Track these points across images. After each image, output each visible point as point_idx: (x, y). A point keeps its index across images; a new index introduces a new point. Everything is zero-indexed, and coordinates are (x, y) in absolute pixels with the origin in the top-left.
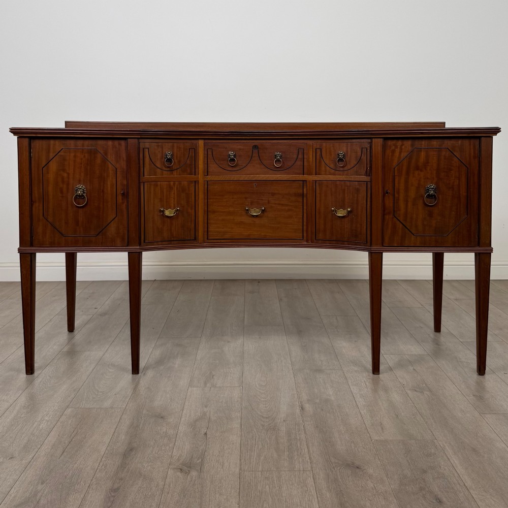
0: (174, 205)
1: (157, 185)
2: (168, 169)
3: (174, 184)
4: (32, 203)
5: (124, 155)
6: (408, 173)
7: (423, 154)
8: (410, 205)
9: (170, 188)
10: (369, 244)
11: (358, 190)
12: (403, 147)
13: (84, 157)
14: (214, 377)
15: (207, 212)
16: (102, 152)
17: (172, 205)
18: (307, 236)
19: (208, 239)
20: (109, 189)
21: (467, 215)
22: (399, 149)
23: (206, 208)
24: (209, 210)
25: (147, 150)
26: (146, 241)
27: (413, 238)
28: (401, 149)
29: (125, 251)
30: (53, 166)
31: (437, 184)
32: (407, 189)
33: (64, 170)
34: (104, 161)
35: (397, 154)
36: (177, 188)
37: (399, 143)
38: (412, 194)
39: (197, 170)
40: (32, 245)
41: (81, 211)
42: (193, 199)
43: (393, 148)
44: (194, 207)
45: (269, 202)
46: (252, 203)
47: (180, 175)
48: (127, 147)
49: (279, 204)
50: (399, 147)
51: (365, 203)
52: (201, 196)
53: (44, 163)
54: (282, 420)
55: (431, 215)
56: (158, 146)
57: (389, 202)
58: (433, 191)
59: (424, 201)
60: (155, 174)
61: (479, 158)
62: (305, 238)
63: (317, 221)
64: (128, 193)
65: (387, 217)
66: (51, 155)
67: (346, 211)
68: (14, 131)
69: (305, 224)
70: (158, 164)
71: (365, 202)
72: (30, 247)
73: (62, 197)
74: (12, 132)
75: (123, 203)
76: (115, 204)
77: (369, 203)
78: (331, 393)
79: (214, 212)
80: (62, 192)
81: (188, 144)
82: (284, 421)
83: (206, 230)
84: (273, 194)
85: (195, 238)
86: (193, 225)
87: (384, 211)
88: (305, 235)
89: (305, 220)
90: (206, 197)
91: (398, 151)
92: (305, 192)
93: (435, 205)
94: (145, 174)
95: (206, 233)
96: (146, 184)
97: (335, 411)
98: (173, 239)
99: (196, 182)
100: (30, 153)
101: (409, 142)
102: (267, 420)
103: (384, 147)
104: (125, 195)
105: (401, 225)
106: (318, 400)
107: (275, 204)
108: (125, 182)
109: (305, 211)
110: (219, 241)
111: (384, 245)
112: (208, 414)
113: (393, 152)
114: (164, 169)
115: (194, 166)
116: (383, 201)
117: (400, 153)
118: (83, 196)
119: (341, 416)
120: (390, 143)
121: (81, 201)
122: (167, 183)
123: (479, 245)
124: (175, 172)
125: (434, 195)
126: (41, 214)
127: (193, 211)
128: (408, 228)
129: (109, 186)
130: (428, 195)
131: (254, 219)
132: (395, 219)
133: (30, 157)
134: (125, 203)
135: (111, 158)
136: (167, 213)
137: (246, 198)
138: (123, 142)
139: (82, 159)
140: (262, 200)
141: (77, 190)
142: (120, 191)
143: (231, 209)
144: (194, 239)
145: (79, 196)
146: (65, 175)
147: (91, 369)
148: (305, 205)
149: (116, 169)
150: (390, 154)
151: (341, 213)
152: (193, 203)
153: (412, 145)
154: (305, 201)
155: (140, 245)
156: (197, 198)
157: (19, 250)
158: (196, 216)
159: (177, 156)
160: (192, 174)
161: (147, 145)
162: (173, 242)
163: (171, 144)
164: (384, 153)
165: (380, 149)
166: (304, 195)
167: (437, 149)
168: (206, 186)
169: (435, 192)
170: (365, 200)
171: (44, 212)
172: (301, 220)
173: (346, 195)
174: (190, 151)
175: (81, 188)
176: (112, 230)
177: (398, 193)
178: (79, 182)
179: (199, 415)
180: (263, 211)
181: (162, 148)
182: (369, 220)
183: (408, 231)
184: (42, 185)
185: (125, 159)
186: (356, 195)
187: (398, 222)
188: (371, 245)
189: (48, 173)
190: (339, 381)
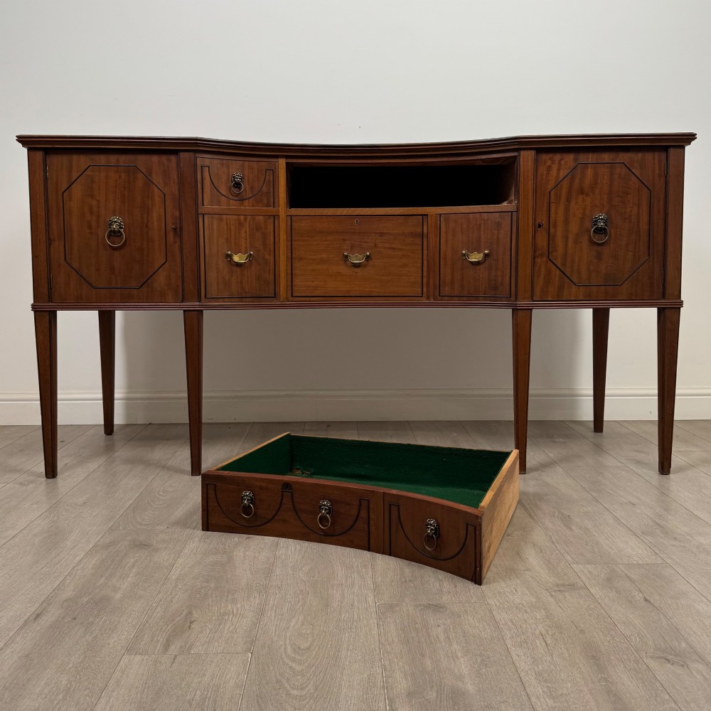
0: (246, 248)
1: (221, 220)
2: (237, 199)
3: (245, 219)
4: (50, 242)
5: (174, 176)
6: (568, 200)
7: (590, 172)
8: (570, 243)
9: (240, 224)
10: (513, 298)
11: (499, 224)
12: (563, 162)
13: (120, 177)
15: (291, 259)
16: (144, 171)
17: (243, 249)
18: (428, 291)
19: (292, 296)
20: (156, 223)
21: (649, 256)
22: (557, 165)
23: (290, 254)
24: (293, 256)
25: (207, 168)
26: (208, 296)
27: (574, 289)
28: (560, 164)
29: (179, 308)
30: (77, 190)
31: (607, 213)
32: (567, 221)
33: (92, 196)
34: (149, 182)
35: (554, 172)
36: (249, 225)
37: (557, 157)
38: (574, 228)
39: (276, 200)
40: (50, 300)
41: (117, 253)
42: (272, 240)
43: (549, 163)
44: (272, 253)
45: (375, 246)
46: (352, 247)
47: (253, 206)
48: (178, 163)
49: (390, 248)
50: (557, 162)
51: (509, 242)
52: (283, 237)
53: (65, 186)
55: (599, 257)
56: (222, 164)
57: (542, 241)
58: (604, 222)
59: (590, 237)
60: (219, 203)
61: (666, 177)
62: (425, 295)
63: (442, 270)
64: (181, 228)
65: (538, 260)
66: (75, 175)
67: (482, 255)
68: (23, 140)
69: (425, 274)
70: (223, 190)
71: (509, 240)
72: (49, 302)
73: (91, 233)
74: (19, 141)
75: (175, 242)
76: (164, 245)
77: (514, 241)
79: (301, 259)
80: (90, 227)
81: (264, 163)
83: (290, 283)
84: (382, 234)
85: (275, 294)
86: (272, 278)
87: (535, 252)
88: (425, 289)
89: (425, 269)
90: (289, 239)
91: (555, 167)
92: (425, 231)
93: (605, 242)
94: (205, 203)
95: (289, 288)
96: (206, 216)
98: (244, 295)
99: (276, 217)
100: (45, 171)
101: (571, 156)
103: (536, 162)
104: (178, 231)
105: (558, 271)
107: (385, 248)
108: (177, 214)
109: (425, 257)
110: (308, 299)
111: (534, 299)
113: (549, 168)
114: (231, 197)
115: (272, 194)
116: (534, 237)
117: (559, 170)
118: (120, 232)
120: (544, 157)
121: (117, 239)
122: (235, 217)
123: (664, 297)
124: (246, 203)
125: (605, 229)
126: (63, 258)
127: (272, 257)
128: (568, 275)
129: (155, 219)
130: (596, 228)
131: (356, 270)
132: (549, 262)
133: (46, 179)
134: (178, 243)
135: (157, 179)
136: (236, 258)
137: (344, 240)
138: (173, 158)
139: (117, 181)
140: (366, 242)
141: (111, 224)
142: (170, 226)
143: (324, 256)
144: (273, 296)
145: (114, 231)
146: (94, 203)
148: (425, 248)
149: (165, 195)
150: (545, 172)
151: (475, 257)
152: (272, 246)
153: (575, 160)
154: (425, 243)
155: (200, 300)
156: (277, 239)
157: (34, 307)
158: (276, 263)
159: (248, 180)
160: (270, 206)
161: (207, 162)
162: (244, 300)
163: (241, 162)
164: (537, 170)
165: (530, 164)
166: (424, 235)
167: (609, 165)
168: (289, 223)
169: (606, 225)
170: (509, 237)
171: (67, 255)
172: (420, 271)
173: (482, 233)
174: (267, 173)
175: (117, 222)
176: (161, 279)
177: (555, 226)
178: (114, 214)
180: (368, 258)
181: (228, 167)
182: (514, 265)
183: (568, 280)
184: (62, 218)
185: (176, 181)
186: (496, 232)
187: (554, 267)
188: (516, 300)
189: (70, 200)
190: (483, 633)
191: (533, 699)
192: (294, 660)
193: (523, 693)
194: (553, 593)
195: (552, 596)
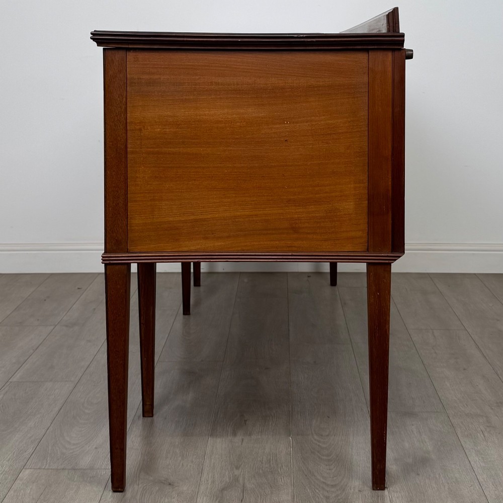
14: (247, 423)
54: (357, 491)
78: (430, 448)
82: (360, 491)
97: (437, 476)
102: (333, 490)
106: (411, 460)
112: (241, 479)
119: (448, 483)
147: (57, 409)
179: (228, 480)
190: (442, 429)
191: (472, 463)
192: (319, 442)
193: (466, 459)
194: (493, 408)
195: (492, 409)
